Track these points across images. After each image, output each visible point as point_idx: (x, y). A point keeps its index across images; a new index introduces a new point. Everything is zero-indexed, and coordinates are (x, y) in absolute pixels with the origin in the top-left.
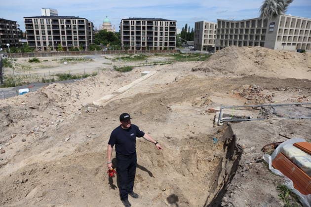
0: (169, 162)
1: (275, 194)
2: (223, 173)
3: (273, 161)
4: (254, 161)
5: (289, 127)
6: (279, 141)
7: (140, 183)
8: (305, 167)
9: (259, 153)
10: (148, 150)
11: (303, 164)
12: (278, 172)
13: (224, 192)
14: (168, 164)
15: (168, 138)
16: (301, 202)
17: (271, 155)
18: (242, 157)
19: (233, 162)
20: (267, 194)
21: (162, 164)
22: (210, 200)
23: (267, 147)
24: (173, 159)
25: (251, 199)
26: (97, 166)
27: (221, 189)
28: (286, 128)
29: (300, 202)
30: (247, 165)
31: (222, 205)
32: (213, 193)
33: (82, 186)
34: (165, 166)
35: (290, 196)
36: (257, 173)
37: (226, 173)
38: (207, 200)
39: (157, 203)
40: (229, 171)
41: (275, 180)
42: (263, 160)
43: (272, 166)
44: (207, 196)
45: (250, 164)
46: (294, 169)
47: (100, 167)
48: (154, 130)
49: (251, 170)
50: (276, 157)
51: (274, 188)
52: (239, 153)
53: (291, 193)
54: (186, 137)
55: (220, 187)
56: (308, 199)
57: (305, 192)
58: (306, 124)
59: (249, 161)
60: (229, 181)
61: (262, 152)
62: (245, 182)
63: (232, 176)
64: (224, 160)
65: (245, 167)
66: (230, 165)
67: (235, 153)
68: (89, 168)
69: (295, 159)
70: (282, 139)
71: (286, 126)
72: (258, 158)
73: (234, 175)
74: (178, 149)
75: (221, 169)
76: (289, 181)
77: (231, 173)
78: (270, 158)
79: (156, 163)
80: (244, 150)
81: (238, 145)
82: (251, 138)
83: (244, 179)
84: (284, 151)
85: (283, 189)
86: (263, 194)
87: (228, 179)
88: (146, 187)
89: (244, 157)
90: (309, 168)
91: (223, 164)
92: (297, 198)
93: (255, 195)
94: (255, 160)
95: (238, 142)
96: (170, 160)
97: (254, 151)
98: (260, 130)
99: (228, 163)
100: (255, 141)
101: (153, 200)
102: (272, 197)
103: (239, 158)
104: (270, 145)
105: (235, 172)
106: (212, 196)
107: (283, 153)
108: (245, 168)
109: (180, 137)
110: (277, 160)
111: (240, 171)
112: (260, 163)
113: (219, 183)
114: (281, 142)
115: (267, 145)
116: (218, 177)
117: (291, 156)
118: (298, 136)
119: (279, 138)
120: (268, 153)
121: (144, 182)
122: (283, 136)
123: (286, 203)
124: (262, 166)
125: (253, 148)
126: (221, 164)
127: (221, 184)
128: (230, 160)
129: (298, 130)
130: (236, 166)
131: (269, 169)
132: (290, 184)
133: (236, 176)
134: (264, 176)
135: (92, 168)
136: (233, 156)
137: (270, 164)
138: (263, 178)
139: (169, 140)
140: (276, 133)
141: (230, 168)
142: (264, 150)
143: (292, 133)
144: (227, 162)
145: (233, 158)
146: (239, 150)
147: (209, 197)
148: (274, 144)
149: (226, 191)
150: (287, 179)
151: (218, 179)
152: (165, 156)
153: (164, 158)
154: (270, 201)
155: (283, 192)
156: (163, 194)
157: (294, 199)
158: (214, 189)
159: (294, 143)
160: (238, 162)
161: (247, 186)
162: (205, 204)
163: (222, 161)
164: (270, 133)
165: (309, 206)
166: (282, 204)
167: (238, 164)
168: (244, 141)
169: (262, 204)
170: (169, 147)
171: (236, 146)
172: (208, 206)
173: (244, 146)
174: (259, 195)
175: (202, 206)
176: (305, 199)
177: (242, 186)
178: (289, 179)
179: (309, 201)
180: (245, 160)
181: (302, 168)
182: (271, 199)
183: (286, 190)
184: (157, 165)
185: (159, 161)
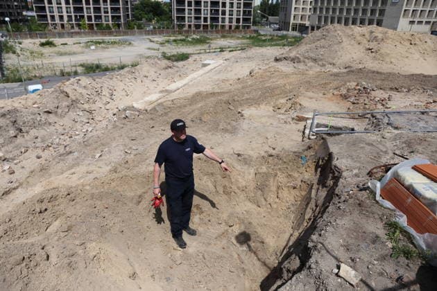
0: (238, 188)
1: (381, 232)
2: (312, 204)
3: (382, 190)
4: (356, 189)
6: (392, 162)
7: (198, 215)
8: (425, 198)
9: (363, 179)
10: (210, 171)
11: (422, 193)
12: (388, 204)
13: (312, 228)
14: (237, 191)
15: (239, 155)
16: (415, 242)
17: (380, 180)
18: (340, 184)
19: (328, 189)
20: (370, 233)
21: (229, 190)
22: (293, 239)
23: (375, 170)
24: (244, 184)
25: (348, 239)
26: (139, 193)
27: (309, 224)
28: (404, 145)
29: (413, 244)
30: (346, 194)
31: (309, 246)
32: (298, 230)
33: (119, 219)
34: (233, 193)
35: (401, 235)
36: (359, 204)
37: (316, 203)
38: (289, 239)
39: (221, 242)
40: (320, 202)
41: (383, 215)
42: (369, 187)
43: (381, 196)
44: (289, 235)
45: (351, 192)
46: (410, 200)
47: (144, 193)
48: (219, 144)
49: (351, 201)
50: (387, 184)
51: (380, 225)
52: (337, 177)
53: (403, 231)
54: (263, 154)
56: (424, 239)
57: (421, 230)
58: (433, 140)
59: (349, 189)
60: (320, 215)
61: (368, 177)
62: (342, 216)
63: (325, 208)
64: (315, 187)
65: (342, 197)
66: (323, 193)
67: (330, 178)
68: (130, 194)
69: (413, 188)
70: (397, 160)
71: (405, 143)
72: (361, 184)
73: (328, 207)
74: (252, 171)
75: (311, 198)
76: (401, 216)
77: (323, 205)
78: (378, 185)
79: (220, 189)
80: (345, 174)
81: (335, 167)
82: (354, 157)
83: (340, 212)
84: (398, 176)
85: (392, 227)
86: (364, 232)
87: (319, 212)
88: (206, 220)
89: (343, 183)
90: (430, 199)
91: (314, 192)
92: (410, 238)
93: (355, 234)
94: (358, 187)
95: (335, 162)
96: (240, 185)
97: (357, 175)
98: (367, 146)
99: (320, 191)
100: (359, 162)
101: (216, 238)
102: (377, 237)
103: (336, 184)
104: (380, 167)
105: (329, 203)
106: (296, 234)
107: (397, 178)
108: (343, 198)
109: (254, 154)
110: (388, 188)
111: (337, 202)
112: (364, 192)
113: (307, 217)
114: (396, 164)
115: (375, 168)
116: (306, 209)
117: (407, 183)
118: (419, 155)
119: (393, 159)
120: (376, 179)
121: (204, 214)
122: (399, 156)
123: (394, 244)
124: (367, 196)
125: (355, 171)
126: (310, 192)
127: (310, 219)
128: (323, 188)
129: (420, 148)
130: (331, 195)
131: (375, 200)
132: (403, 220)
133: (330, 209)
134: (368, 209)
135: (132, 194)
136: (328, 182)
137: (378, 192)
138: (367, 211)
139: (240, 158)
140: (390, 151)
141: (323, 198)
142: (370, 174)
143: (412, 152)
144: (318, 189)
145: (327, 184)
146: (336, 174)
147: (291, 235)
148: (385, 166)
149: (315, 227)
150: (399, 213)
151: (305, 212)
152: (233, 180)
153: (232, 183)
154: (374, 242)
155: (393, 230)
156: (229, 231)
157: (406, 239)
158: (299, 226)
159: (413, 165)
160: (334, 190)
161: (344, 222)
162: (287, 245)
163: (311, 188)
164: (382, 151)
165: (425, 248)
166: (390, 245)
167: (333, 193)
168: (344, 161)
169: (363, 245)
170: (239, 168)
171: (333, 167)
172: (290, 248)
173: (344, 168)
174: (359, 234)
175: (282, 248)
176: (421, 239)
177: (338, 221)
178: (402, 214)
179: (425, 241)
180: (344, 187)
181: (421, 199)
182: (376, 239)
183: (396, 228)
184: (222, 192)
185: (225, 187)
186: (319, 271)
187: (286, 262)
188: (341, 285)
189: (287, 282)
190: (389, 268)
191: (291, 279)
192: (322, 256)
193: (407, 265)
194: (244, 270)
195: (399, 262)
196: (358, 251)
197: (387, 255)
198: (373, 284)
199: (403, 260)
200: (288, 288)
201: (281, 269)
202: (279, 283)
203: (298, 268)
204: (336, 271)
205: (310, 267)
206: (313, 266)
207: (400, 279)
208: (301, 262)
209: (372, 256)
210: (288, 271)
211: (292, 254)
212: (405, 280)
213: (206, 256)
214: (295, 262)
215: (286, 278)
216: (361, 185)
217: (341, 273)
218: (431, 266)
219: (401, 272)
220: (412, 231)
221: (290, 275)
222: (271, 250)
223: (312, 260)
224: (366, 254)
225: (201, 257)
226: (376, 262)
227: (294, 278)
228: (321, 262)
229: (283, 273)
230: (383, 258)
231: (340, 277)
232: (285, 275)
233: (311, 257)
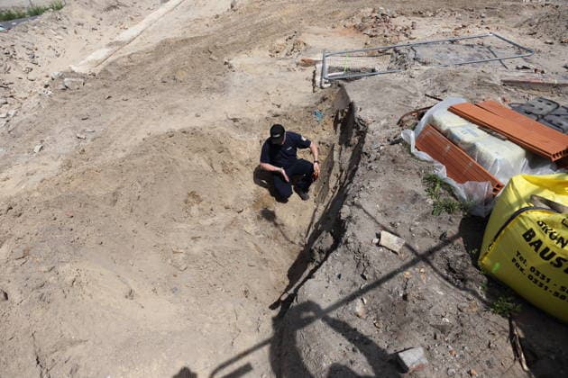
0: (241, 163)
1: (420, 189)
2: (336, 170)
3: (418, 140)
4: (387, 144)
5: (440, 82)
6: (424, 106)
7: (196, 205)
8: (463, 143)
9: (394, 130)
10: (202, 147)
11: (461, 138)
12: (424, 156)
13: (342, 196)
14: (239, 166)
15: (235, 120)
16: (455, 193)
17: (413, 129)
18: (367, 140)
19: (352, 148)
20: (409, 192)
21: (230, 167)
22: (318, 215)
23: (406, 118)
24: (247, 156)
25: (385, 203)
26: (112, 188)
27: (336, 194)
28: (435, 84)
29: (453, 195)
30: (376, 151)
31: (342, 218)
32: (323, 203)
33: (93, 228)
34: (235, 171)
35: (441, 189)
36: (393, 161)
37: (341, 168)
38: (314, 215)
39: (231, 233)
40: (346, 165)
41: (421, 169)
42: (401, 139)
43: (416, 147)
44: (313, 210)
45: (381, 148)
46: (448, 147)
47: (119, 188)
48: (206, 109)
49: (383, 158)
50: (422, 132)
51: (419, 181)
52: (361, 132)
53: (445, 185)
54: (266, 114)
55: (334, 193)
56: (465, 189)
57: (461, 180)
58: (466, 74)
59: (379, 144)
60: (347, 181)
61: (398, 127)
62: (375, 177)
63: (352, 172)
64: (337, 147)
66: (347, 154)
67: (354, 134)
68: (99, 193)
69: (451, 133)
70: (429, 102)
71: (436, 80)
72: (392, 136)
73: (356, 169)
74: (255, 139)
75: (333, 162)
76: (440, 168)
77: (350, 168)
78: (412, 135)
79: (218, 168)
80: (371, 127)
81: (359, 119)
82: (380, 105)
83: (372, 173)
84: (434, 121)
85: (432, 181)
86: (402, 192)
87: (346, 177)
88: (208, 210)
89: (370, 139)
90: (469, 144)
91: (336, 154)
92: (451, 191)
93: (392, 196)
94: (389, 140)
95: (358, 114)
96: (243, 159)
97: (386, 127)
98: (394, 90)
99: (343, 152)
100: (387, 110)
101: (224, 229)
102: (416, 195)
103: (362, 141)
104: (411, 113)
105: (357, 165)
106: (322, 208)
107: (433, 124)
108: (373, 156)
109: (255, 117)
110: (424, 136)
111: (366, 162)
112: (396, 145)
113: (332, 185)
114: (429, 108)
115: (407, 115)
116: (329, 176)
117: (444, 129)
118: (453, 94)
119: (424, 101)
120: (408, 127)
121: (204, 202)
122: (432, 97)
123: (435, 200)
124: (400, 150)
125: (383, 122)
126: (331, 155)
127: (335, 188)
128: (346, 147)
129: (453, 85)
130: (358, 155)
131: (410, 153)
132: (442, 172)
133: (360, 171)
134: (403, 165)
135: (103, 193)
136: (352, 139)
137: (413, 144)
138: (403, 167)
139: (236, 124)
140: (420, 93)
141: (348, 160)
142: (401, 123)
143: (445, 91)
144: (341, 150)
145: (352, 143)
146: (361, 128)
147: (316, 210)
148: (416, 111)
149: (346, 196)
150: (437, 164)
151: (328, 179)
152: (233, 154)
153: (232, 158)
154: (413, 201)
155: (432, 184)
156: (240, 218)
157: (447, 192)
158: (323, 198)
159: (449, 105)
160: (361, 148)
161: (378, 184)
162: (312, 223)
163: (332, 149)
164: (411, 93)
165: (465, 197)
166: (430, 201)
167: (360, 152)
168: (369, 111)
169: (402, 207)
170: (237, 137)
171: (356, 121)
172: (317, 225)
173: (370, 120)
174: (398, 195)
175: (307, 227)
176: (461, 189)
177: (372, 184)
178: (441, 164)
179: (466, 191)
180: (373, 142)
181: (459, 145)
182: (415, 198)
183: (436, 181)
184: (220, 171)
185: (223, 164)
186: (357, 244)
187: (316, 242)
188: (383, 254)
189: (321, 264)
190: (432, 227)
191: (326, 259)
192: (359, 227)
193: (450, 220)
194: (265, 261)
195: (441, 218)
196: (398, 214)
197: (428, 214)
198: (417, 247)
199: (445, 215)
200: (324, 270)
201: (312, 251)
202: (311, 267)
203: (332, 246)
204: (376, 240)
205: (346, 242)
206: (350, 240)
207: (443, 235)
208: (334, 238)
209: (413, 217)
210: (321, 251)
211: (320, 232)
212: (449, 235)
213: (216, 252)
214: (328, 240)
215: (319, 260)
216: (392, 139)
217: (383, 242)
218: (473, 216)
219: (444, 228)
220: (453, 182)
221: (324, 256)
222: (294, 232)
223: (348, 233)
224: (407, 217)
225: (211, 255)
226: (417, 223)
227: (330, 258)
228: (360, 233)
229: (314, 255)
230: (424, 217)
231: (381, 246)
232: (318, 257)
233: (346, 230)
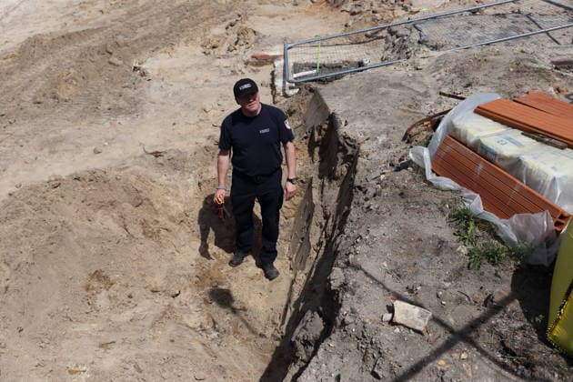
0: (172, 219)
1: (446, 233)
2: (318, 217)
3: (434, 160)
4: (389, 171)
5: (461, 71)
6: (440, 110)
7: (104, 292)
8: (503, 158)
9: (398, 149)
11: (498, 152)
12: (447, 183)
13: (330, 255)
14: (170, 225)
15: (157, 154)
16: (500, 234)
17: (427, 145)
18: (360, 167)
19: (340, 182)
20: (429, 238)
21: (155, 227)
22: (298, 288)
23: (414, 131)
24: (181, 208)
25: (395, 259)
27: (321, 253)
28: (454, 75)
29: (497, 238)
30: (374, 182)
31: (332, 288)
32: (303, 269)
34: (163, 232)
35: (478, 231)
36: (402, 194)
37: (325, 213)
38: (291, 290)
39: (164, 330)
40: (332, 208)
41: (444, 203)
42: (410, 161)
43: (433, 171)
44: (289, 283)
45: (382, 177)
46: (481, 167)
48: (111, 141)
49: (386, 192)
50: (440, 149)
51: (442, 221)
52: (352, 156)
53: (480, 222)
54: (204, 142)
55: (318, 252)
56: (513, 226)
57: (506, 215)
58: (499, 57)
59: (378, 172)
60: (337, 231)
61: (404, 145)
62: (377, 221)
63: (342, 217)
64: (316, 183)
65: (369, 189)
66: (333, 192)
67: (340, 160)
69: (483, 146)
70: (447, 103)
71: (454, 71)
72: (397, 159)
73: (348, 212)
74: (191, 180)
75: (313, 206)
76: (472, 198)
77: (339, 211)
78: (426, 153)
79: (137, 230)
80: (364, 148)
81: (345, 138)
82: (374, 114)
83: (372, 216)
84: (455, 130)
85: (462, 219)
86: (420, 240)
87: (334, 227)
88: (124, 297)
89: (364, 165)
90: (510, 158)
91: (315, 193)
92: (492, 230)
93: (405, 246)
94: (392, 165)
95: (343, 130)
96: (174, 213)
97: (386, 146)
98: (393, 90)
99: (326, 189)
100: (386, 121)
101: (153, 326)
102: (441, 242)
103: (352, 170)
104: (421, 122)
105: (349, 206)
106: (302, 277)
107: (454, 135)
108: (371, 191)
109: (187, 147)
110: (443, 154)
111: (362, 201)
112: (404, 171)
113: (314, 241)
114: (446, 112)
115: (415, 125)
116: (308, 228)
117: (471, 140)
118: (481, 88)
119: (440, 103)
120: (419, 143)
121: (116, 286)
122: (449, 96)
123: (470, 247)
124: (411, 177)
125: (382, 139)
126: (309, 196)
127: (320, 244)
128: (330, 181)
129: (480, 76)
130: (349, 191)
131: (426, 181)
132: (475, 204)
133: (353, 215)
134: (417, 199)
136: (338, 169)
137: (428, 166)
138: (417, 203)
139: (160, 160)
140: (432, 92)
141: (334, 200)
142: (408, 138)
143: (469, 85)
144: (323, 186)
145: (338, 174)
146: (350, 151)
147: (293, 281)
148: (429, 119)
149: (336, 253)
150: (467, 193)
151: (308, 233)
152: (158, 206)
153: (156, 212)
154: (438, 252)
155: (463, 224)
156: (175, 305)
157: (486, 234)
158: (303, 261)
159: (475, 107)
160: (352, 180)
161: (382, 231)
162: (289, 301)
163: (310, 187)
164: (420, 94)
165: (516, 240)
166: (464, 250)
167: (352, 186)
168: (358, 124)
169: (422, 262)
170: (163, 179)
171: (342, 141)
172: (297, 304)
173: (362, 137)
174: (412, 244)
175: (283, 308)
176: (507, 227)
177: (373, 232)
178: (473, 193)
179: (514, 229)
180: (368, 171)
181: (497, 161)
182: (440, 246)
183: (468, 219)
184: (140, 235)
185: (144, 224)
186: (360, 324)
187: (298, 330)
188: (401, 337)
189: (309, 362)
190: (470, 288)
191: (315, 353)
192: (360, 298)
193: (496, 275)
194: (222, 370)
195: (482, 274)
196: (416, 273)
197: (462, 268)
198: (451, 321)
199: (488, 268)
200: (314, 371)
201: (293, 344)
202: (294, 370)
203: (322, 333)
204: (388, 316)
205: (344, 324)
206: (348, 319)
207: (489, 299)
208: (324, 320)
209: (439, 276)
210: (306, 343)
211: (303, 313)
212: (497, 298)
213: (142, 365)
214: (315, 324)
215: (305, 357)
216: (397, 162)
217: (399, 318)
218: (529, 265)
219: (488, 290)
220: (493, 218)
221: (311, 349)
222: (262, 319)
223: (344, 310)
224: (431, 276)
225: (132, 369)
226: (447, 285)
227: (321, 351)
228: (362, 307)
229: (296, 350)
230: (457, 275)
231: (396, 324)
232: (302, 353)
233: (341, 305)
